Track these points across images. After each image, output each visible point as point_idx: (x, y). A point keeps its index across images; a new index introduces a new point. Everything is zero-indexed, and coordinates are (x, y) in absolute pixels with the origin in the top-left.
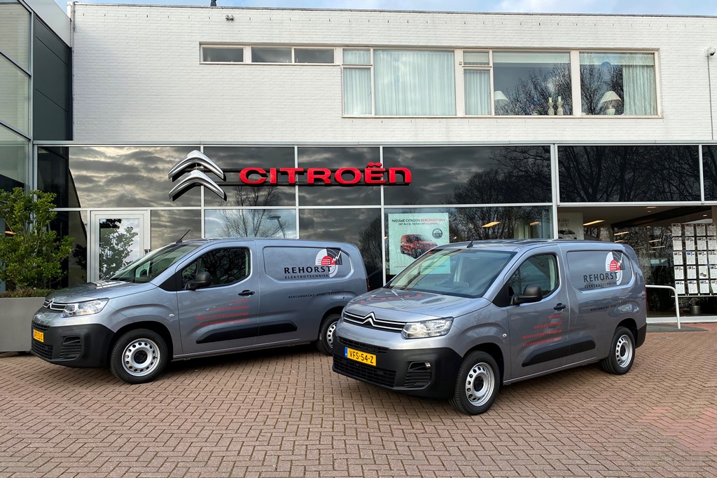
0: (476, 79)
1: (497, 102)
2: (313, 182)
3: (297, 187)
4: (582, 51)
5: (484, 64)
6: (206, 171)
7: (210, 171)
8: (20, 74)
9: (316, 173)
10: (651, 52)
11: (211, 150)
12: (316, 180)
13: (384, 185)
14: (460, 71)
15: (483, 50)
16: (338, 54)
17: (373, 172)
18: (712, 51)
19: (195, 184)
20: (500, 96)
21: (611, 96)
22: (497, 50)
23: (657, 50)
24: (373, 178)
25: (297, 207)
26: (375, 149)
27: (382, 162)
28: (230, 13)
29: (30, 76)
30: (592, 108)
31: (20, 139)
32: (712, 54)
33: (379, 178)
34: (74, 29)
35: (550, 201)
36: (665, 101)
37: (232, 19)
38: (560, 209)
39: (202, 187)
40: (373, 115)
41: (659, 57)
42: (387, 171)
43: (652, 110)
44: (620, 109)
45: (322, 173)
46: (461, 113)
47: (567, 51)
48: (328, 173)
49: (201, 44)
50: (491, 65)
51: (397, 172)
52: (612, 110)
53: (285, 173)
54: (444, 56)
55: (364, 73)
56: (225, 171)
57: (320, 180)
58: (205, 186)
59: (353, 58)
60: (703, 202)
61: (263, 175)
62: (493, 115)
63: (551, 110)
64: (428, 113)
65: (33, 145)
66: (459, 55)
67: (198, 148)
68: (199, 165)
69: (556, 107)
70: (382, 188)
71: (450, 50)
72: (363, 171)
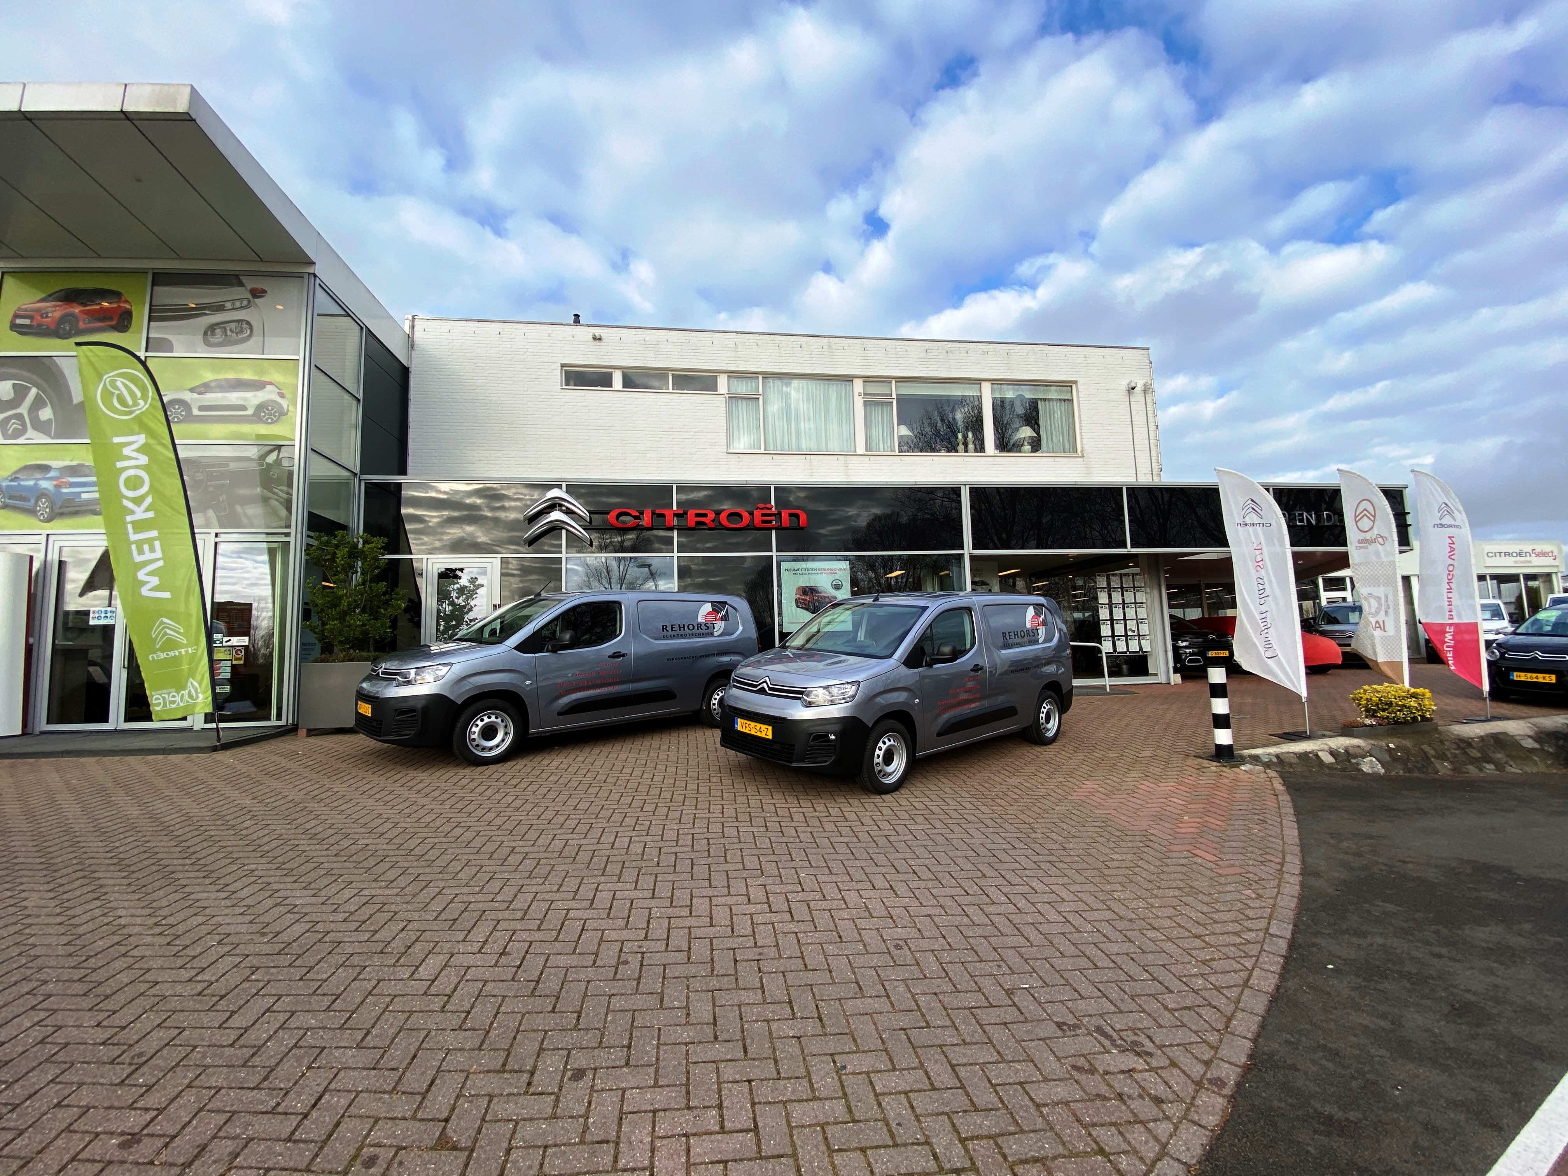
0: (877, 412)
1: (900, 437)
2: (693, 524)
3: (675, 532)
4: (994, 382)
5: (887, 395)
6: (569, 512)
7: (574, 513)
8: (347, 397)
9: (697, 515)
10: (1068, 385)
11: (573, 489)
12: (697, 523)
13: (776, 529)
14: (859, 402)
15: (886, 380)
16: (722, 381)
17: (763, 515)
18: (1133, 385)
19: (555, 528)
20: (904, 431)
21: (1026, 432)
22: (901, 380)
23: (1075, 382)
24: (763, 522)
25: (676, 554)
26: (764, 490)
27: (773, 503)
28: (597, 331)
29: (359, 400)
30: (1005, 445)
31: (345, 473)
32: (1133, 389)
33: (770, 522)
34: (412, 346)
35: (963, 549)
36: (1085, 438)
37: (600, 339)
38: (973, 558)
39: (564, 532)
40: (762, 451)
41: (1077, 390)
42: (780, 514)
43: (1070, 448)
44: (1036, 445)
45: (705, 515)
46: (861, 450)
47: (978, 381)
48: (712, 516)
49: (562, 366)
50: (894, 396)
51: (791, 515)
52: (1028, 447)
53: (663, 515)
54: (842, 387)
55: (751, 404)
56: (590, 512)
57: (703, 523)
58: (567, 530)
59: (742, 388)
60: (1129, 550)
61: (636, 518)
62: (897, 453)
63: (961, 447)
64: (824, 448)
65: (360, 480)
66: (858, 385)
67: (560, 486)
68: (561, 505)
69: (966, 444)
70: (774, 533)
71: (848, 379)
72: (751, 514)
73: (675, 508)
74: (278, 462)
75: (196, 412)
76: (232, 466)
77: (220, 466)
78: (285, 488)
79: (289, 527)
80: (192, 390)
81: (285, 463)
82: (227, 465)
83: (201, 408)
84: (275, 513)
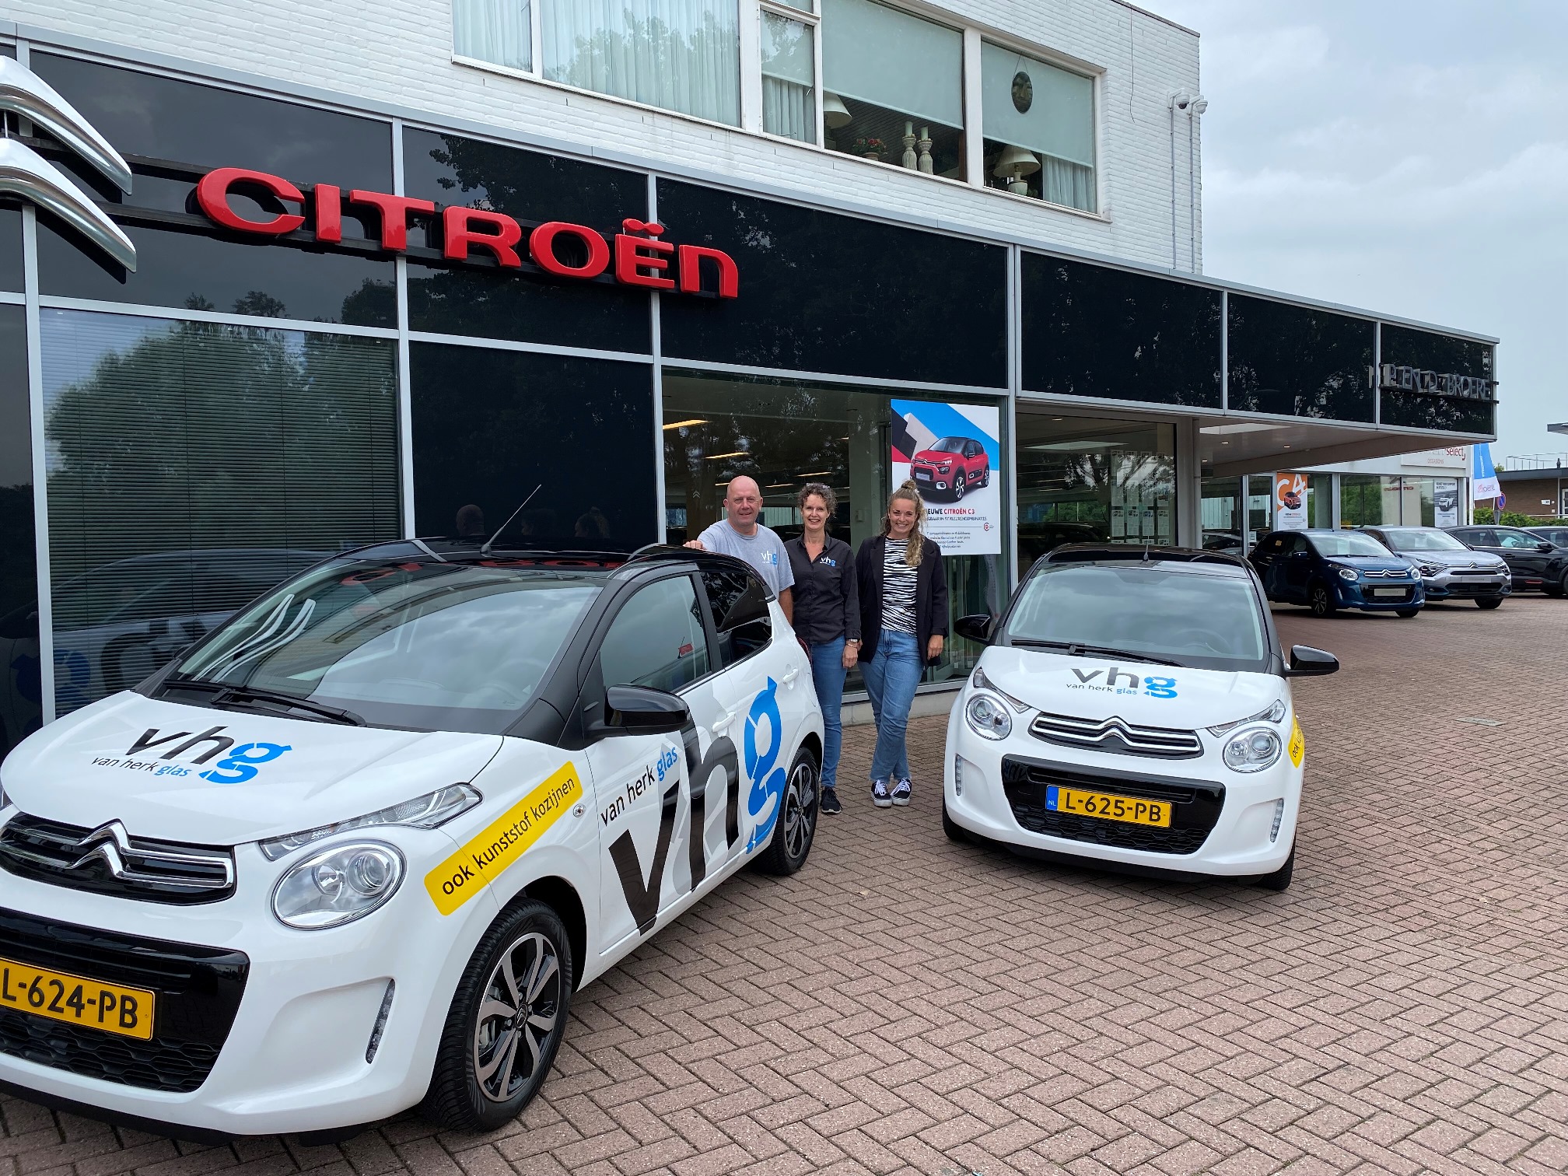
3: (402, 266)
4: (986, 36)
6: (49, 149)
10: (1089, 75)
12: (474, 248)
13: (663, 293)
14: (750, 8)
18: (1181, 100)
19: (6, 197)
23: (1102, 71)
25: (404, 335)
32: (1183, 106)
35: (1005, 385)
36: (1113, 186)
39: (30, 212)
40: (536, 76)
41: (1104, 88)
47: (959, 25)
50: (817, 12)
52: (1023, 186)
58: (46, 215)
62: (821, 146)
67: (8, 53)
68: (17, 120)
69: (918, 153)
70: (656, 303)
72: (611, 245)
73: (400, 191)
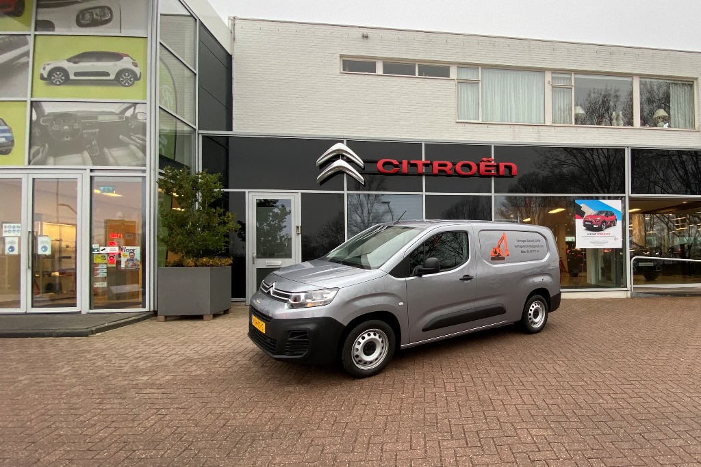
2: (438, 172)
3: (424, 177)
6: (349, 161)
7: (353, 162)
9: (440, 165)
11: (352, 144)
12: (440, 171)
13: (495, 176)
16: (453, 70)
17: (486, 166)
19: (340, 172)
21: (661, 112)
24: (486, 171)
25: (424, 193)
26: (487, 148)
27: (493, 157)
28: (365, 31)
29: (195, 74)
31: (187, 127)
34: (234, 39)
35: (624, 192)
37: (367, 37)
38: (630, 200)
39: (345, 175)
45: (445, 165)
46: (549, 122)
48: (450, 166)
49: (341, 56)
51: (506, 166)
53: (415, 165)
55: (473, 87)
56: (364, 162)
57: (444, 171)
58: (348, 174)
59: (466, 75)
61: (397, 166)
64: (523, 120)
65: (199, 134)
68: (343, 156)
72: (478, 166)
73: (423, 159)
74: (134, 116)
75: (72, 77)
76: (101, 118)
77: (91, 118)
78: (141, 136)
79: (145, 165)
80: (69, 60)
81: (140, 117)
82: (96, 118)
83: (76, 74)
84: (133, 155)
